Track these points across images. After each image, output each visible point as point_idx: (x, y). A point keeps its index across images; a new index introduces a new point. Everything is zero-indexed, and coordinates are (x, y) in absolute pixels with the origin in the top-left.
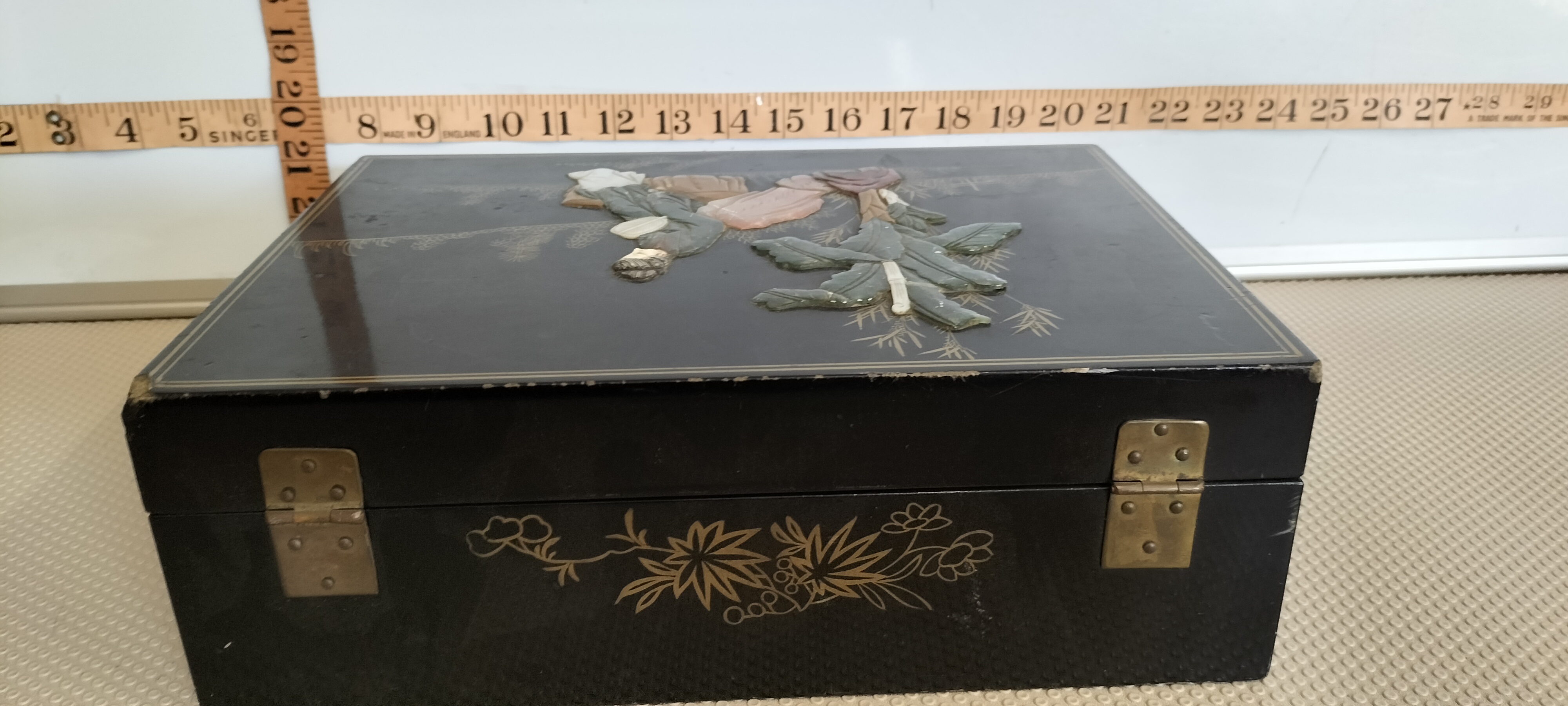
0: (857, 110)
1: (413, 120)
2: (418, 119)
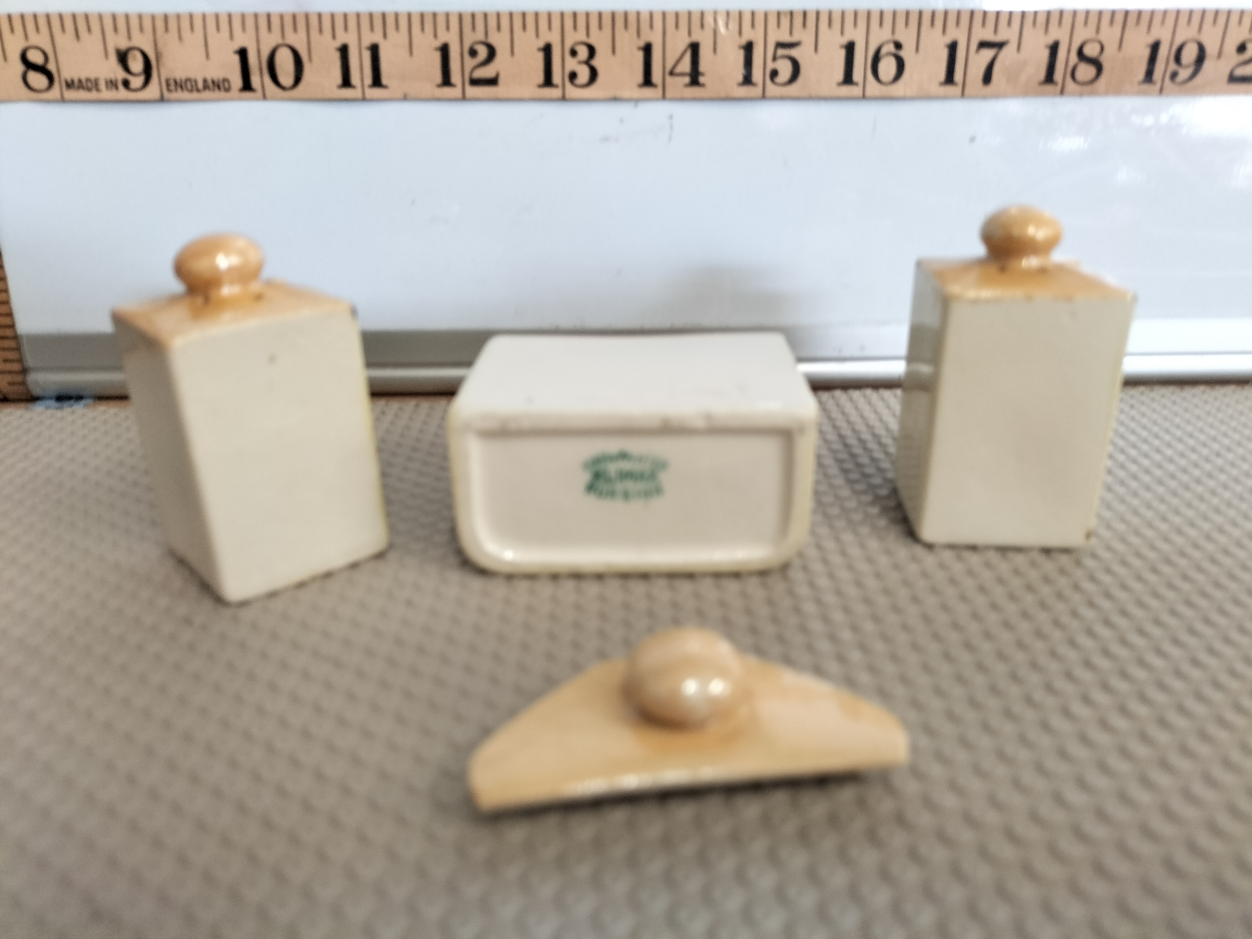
0: (898, 46)
1: (113, 58)
2: (123, 58)
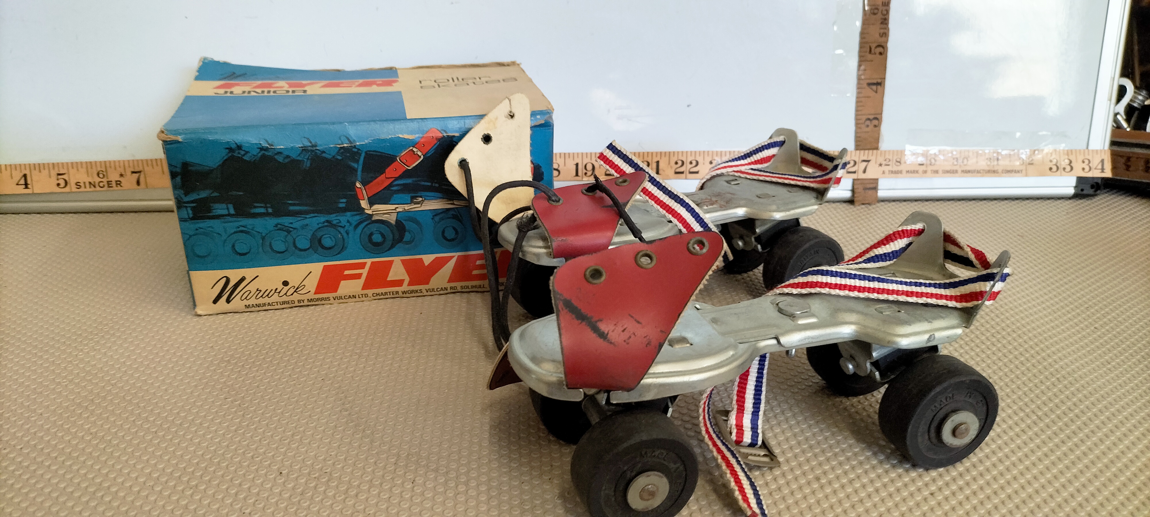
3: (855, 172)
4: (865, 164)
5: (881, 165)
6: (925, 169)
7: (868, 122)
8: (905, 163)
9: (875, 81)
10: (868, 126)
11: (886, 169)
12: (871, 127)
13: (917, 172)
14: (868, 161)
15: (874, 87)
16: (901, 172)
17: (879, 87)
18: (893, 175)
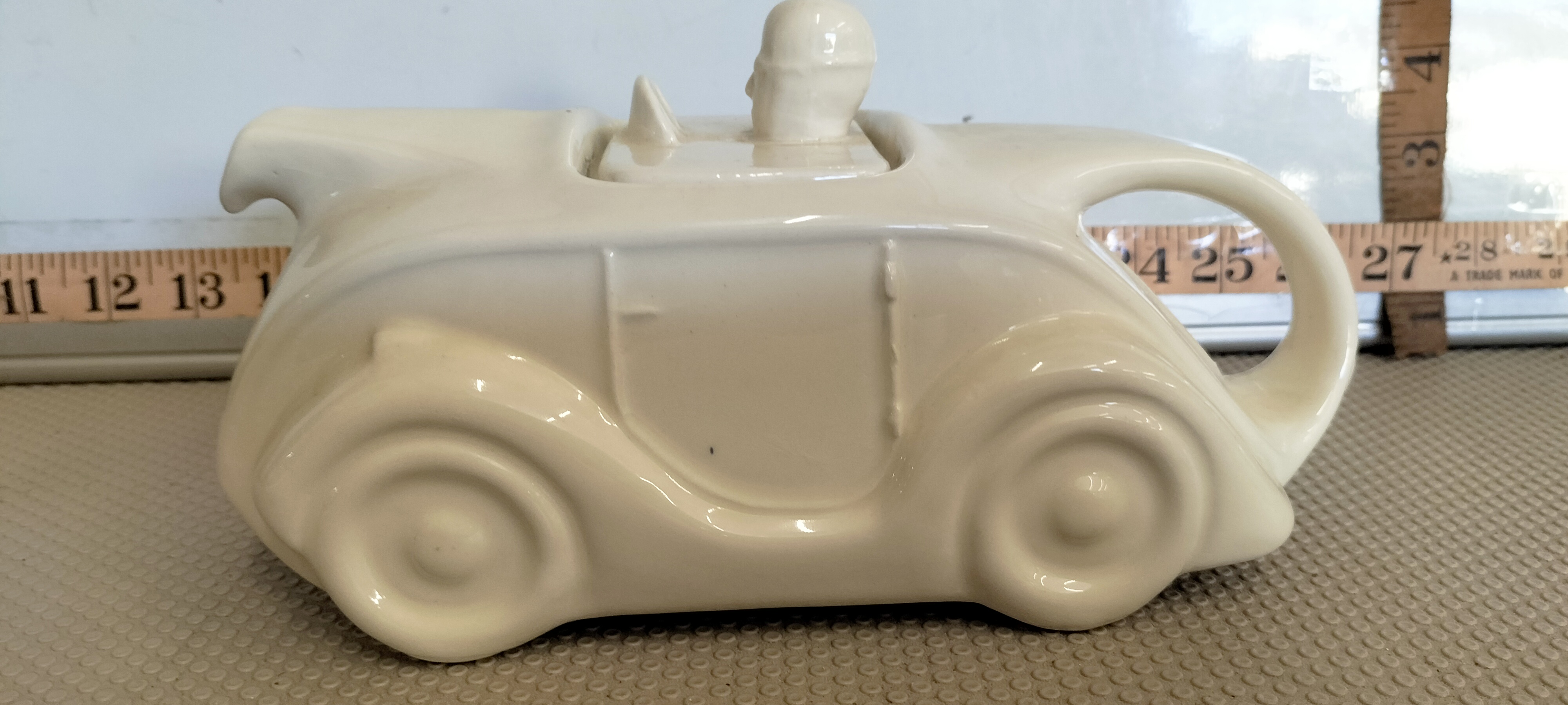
3: (1383, 277)
4: (1407, 256)
5: (1446, 258)
6: (1557, 267)
7: (1412, 154)
8: (1507, 251)
9: (1424, 52)
10: (1411, 163)
11: (1462, 267)
12: (1420, 165)
13: (1538, 274)
14: (1415, 249)
15: (1423, 67)
16: (1497, 275)
17: (1435, 66)
18: (1478, 283)
